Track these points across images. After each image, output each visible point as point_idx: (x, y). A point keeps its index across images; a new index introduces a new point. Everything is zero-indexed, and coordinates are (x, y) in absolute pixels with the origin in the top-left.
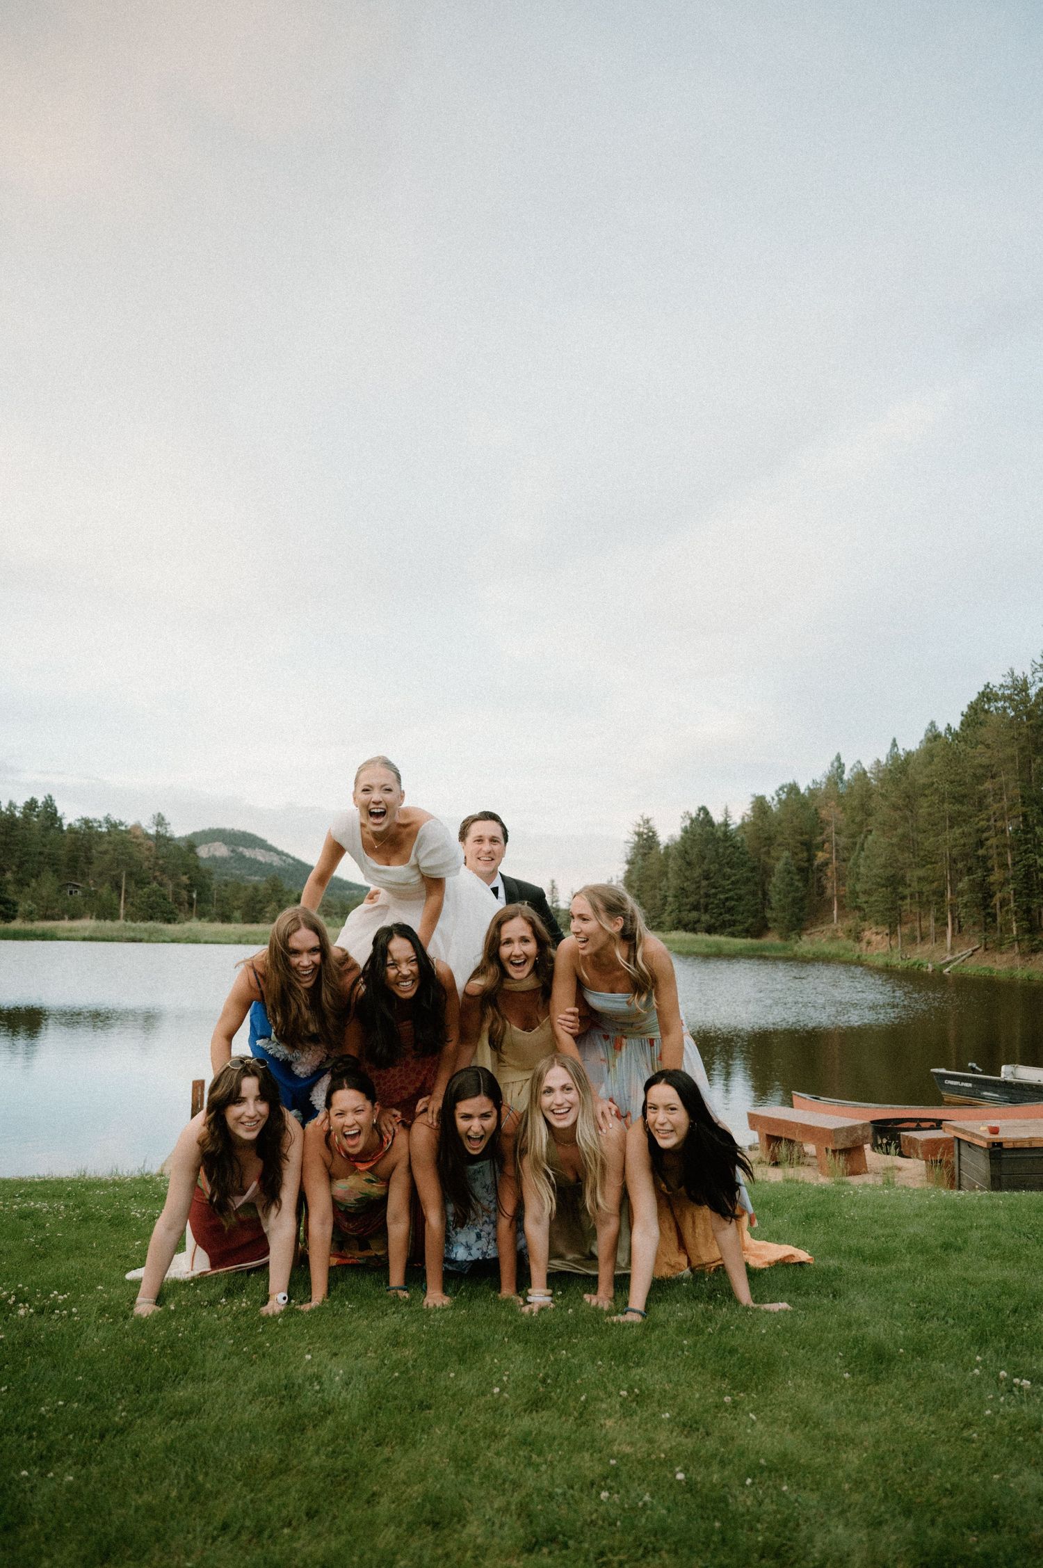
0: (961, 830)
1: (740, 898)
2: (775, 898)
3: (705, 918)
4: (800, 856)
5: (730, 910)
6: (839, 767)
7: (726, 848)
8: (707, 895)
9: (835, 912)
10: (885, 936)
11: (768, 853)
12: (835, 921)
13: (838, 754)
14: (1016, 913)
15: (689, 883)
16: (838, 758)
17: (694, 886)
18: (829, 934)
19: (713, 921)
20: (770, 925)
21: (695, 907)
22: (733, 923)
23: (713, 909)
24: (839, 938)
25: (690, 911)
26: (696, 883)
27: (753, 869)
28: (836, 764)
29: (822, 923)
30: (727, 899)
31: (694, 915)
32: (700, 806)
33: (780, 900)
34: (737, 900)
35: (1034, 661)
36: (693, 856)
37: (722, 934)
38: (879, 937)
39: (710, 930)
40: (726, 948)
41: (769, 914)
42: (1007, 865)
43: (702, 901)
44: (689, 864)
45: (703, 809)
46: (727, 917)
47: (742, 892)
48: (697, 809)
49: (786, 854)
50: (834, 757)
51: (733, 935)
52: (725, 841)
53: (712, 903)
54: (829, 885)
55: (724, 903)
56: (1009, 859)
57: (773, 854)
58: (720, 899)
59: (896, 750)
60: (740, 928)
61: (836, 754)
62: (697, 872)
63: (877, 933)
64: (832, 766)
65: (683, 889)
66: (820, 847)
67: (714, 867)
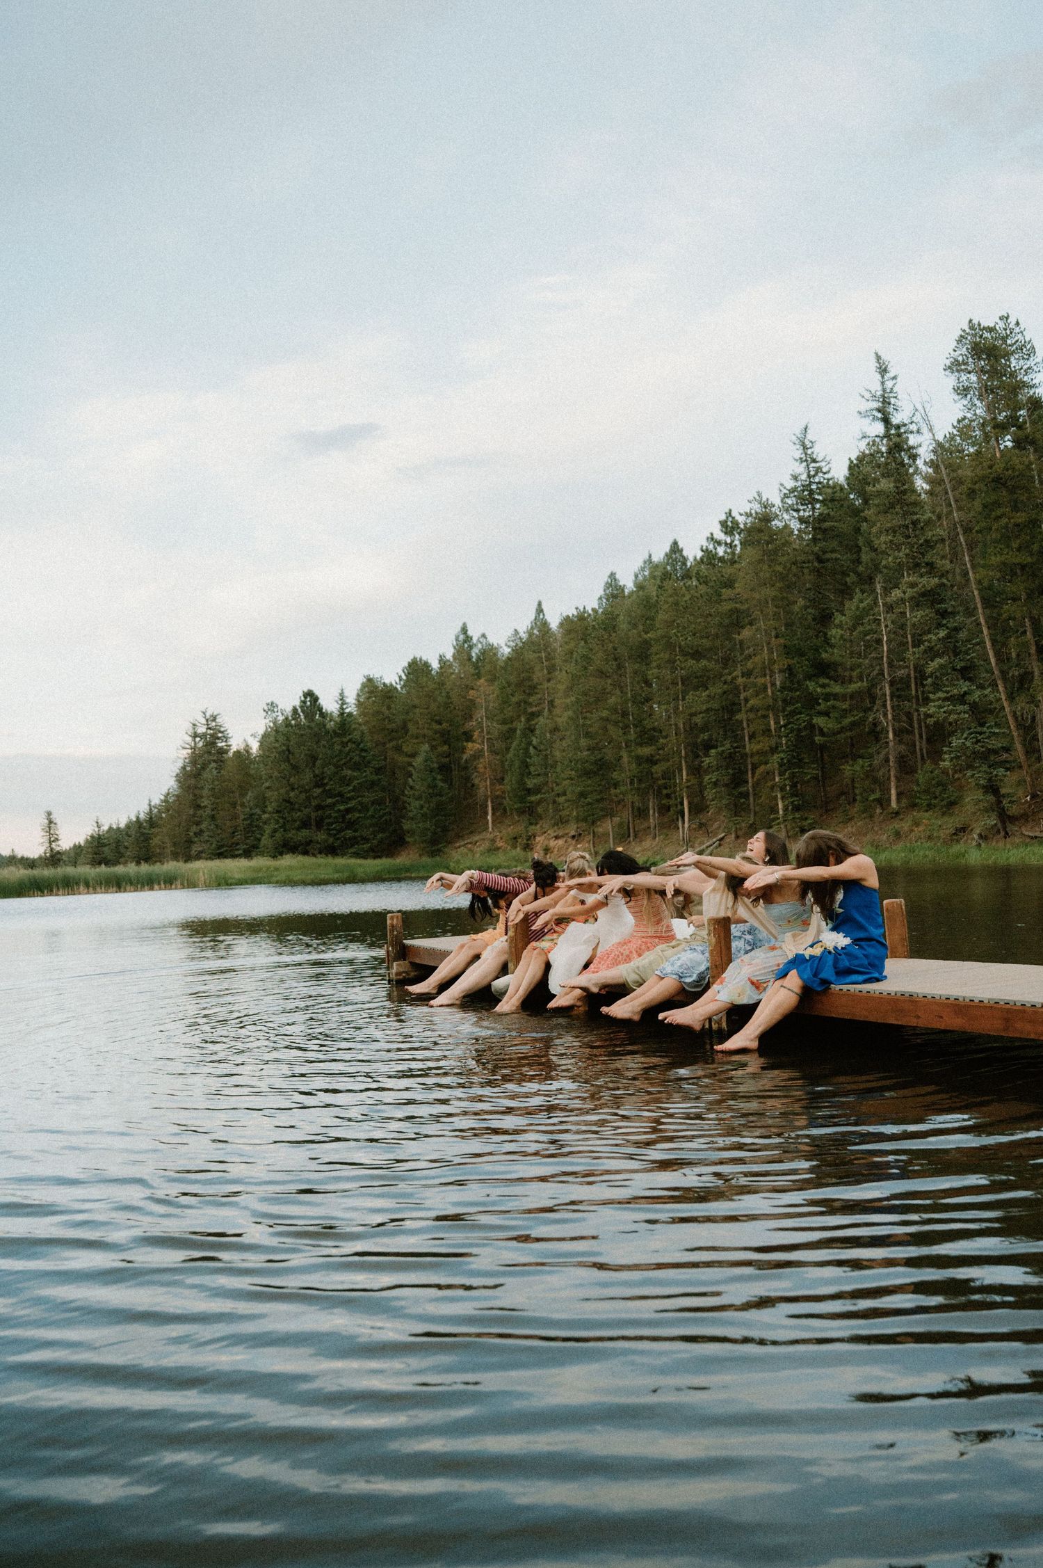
0: (707, 693)
1: (365, 808)
2: (414, 806)
3: (321, 836)
4: (440, 749)
5: (351, 825)
6: (465, 641)
7: (344, 744)
8: (319, 807)
9: (489, 817)
10: (570, 840)
11: (398, 749)
12: (490, 829)
13: (464, 624)
14: (782, 789)
15: (296, 792)
16: (464, 630)
17: (303, 796)
18: (487, 844)
19: (331, 840)
20: (408, 839)
21: (305, 824)
22: (354, 841)
23: (329, 824)
24: (498, 849)
25: (298, 829)
26: (306, 791)
27: (378, 771)
28: (462, 637)
29: (471, 833)
30: (348, 811)
31: (305, 833)
32: (306, 691)
33: (422, 807)
34: (360, 812)
35: (782, 485)
36: (300, 755)
37: (343, 855)
38: (560, 842)
39: (331, 851)
40: (360, 871)
41: (407, 825)
42: (769, 730)
43: (313, 815)
44: (295, 767)
45: (310, 695)
46: (349, 833)
47: (365, 800)
48: (301, 694)
49: (426, 747)
50: (459, 629)
51: (357, 855)
52: (344, 735)
53: (329, 816)
54: (482, 785)
55: (344, 817)
56: (772, 723)
57: (407, 748)
58: (339, 810)
59: (541, 617)
60: (366, 846)
61: (461, 625)
62: (307, 777)
63: (557, 838)
64: (457, 639)
65: (288, 802)
66: (468, 737)
67: (329, 770)
